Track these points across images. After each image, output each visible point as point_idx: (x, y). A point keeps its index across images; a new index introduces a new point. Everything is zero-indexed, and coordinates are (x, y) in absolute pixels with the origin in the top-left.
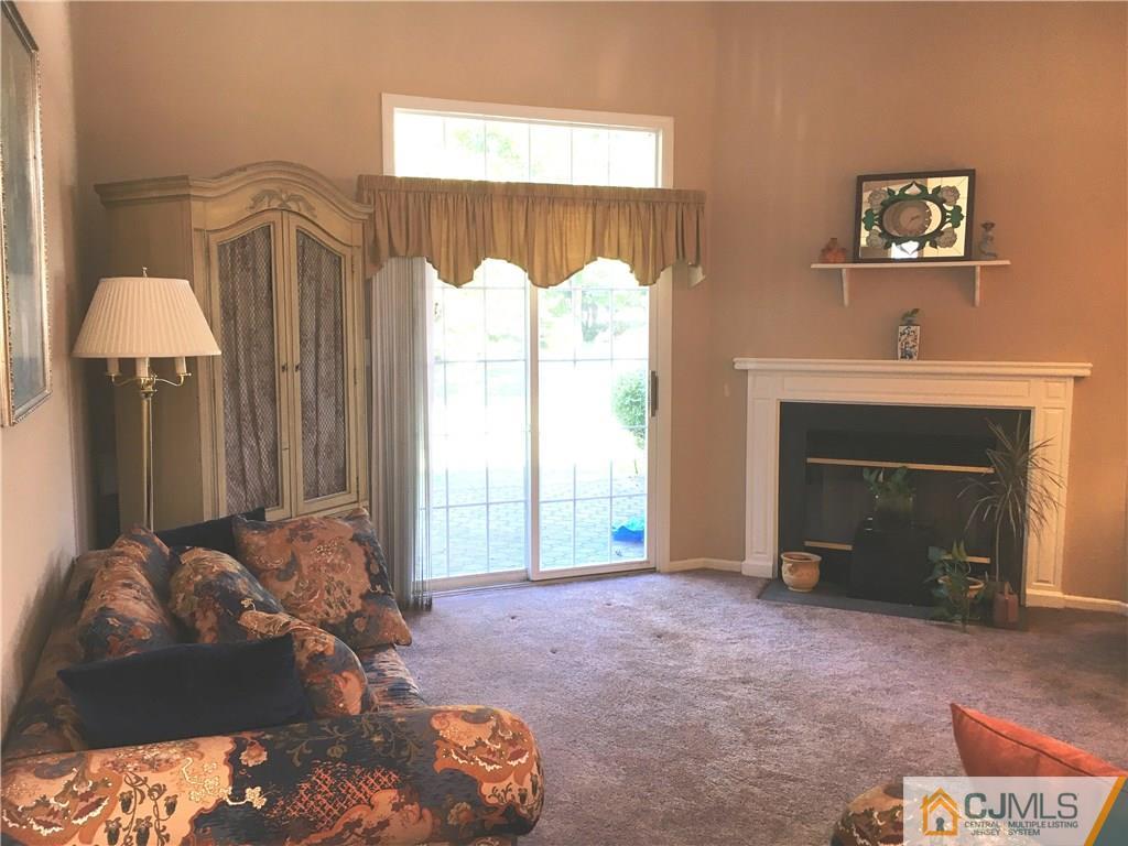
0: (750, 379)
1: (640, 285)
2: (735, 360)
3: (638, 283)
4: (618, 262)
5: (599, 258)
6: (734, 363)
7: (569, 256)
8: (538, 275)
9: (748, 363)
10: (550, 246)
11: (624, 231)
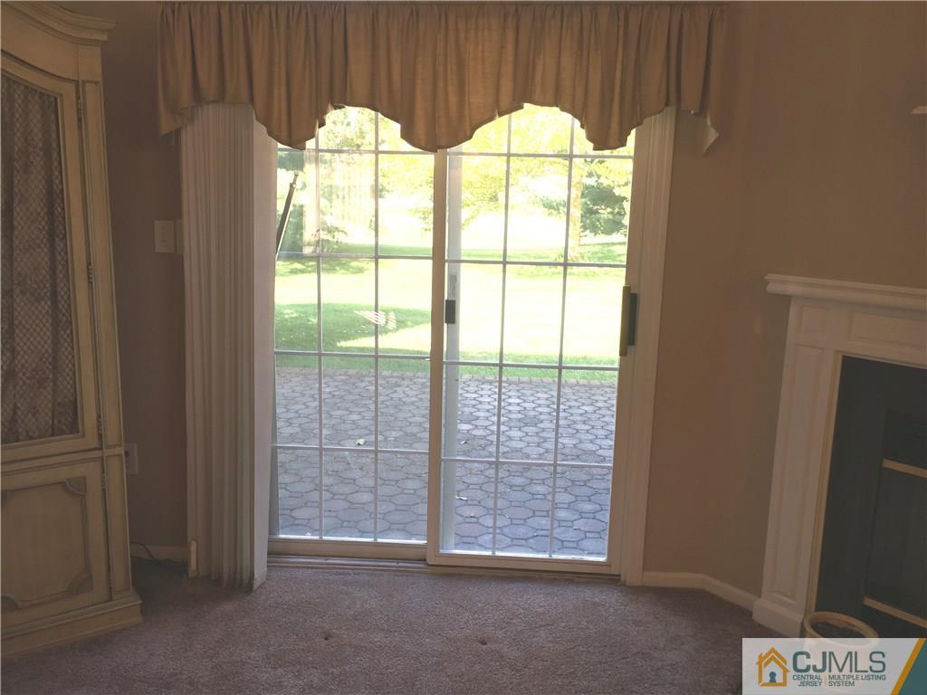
0: (793, 311)
1: (595, 149)
2: (769, 277)
3: (591, 145)
4: (556, 110)
5: (527, 105)
6: (767, 283)
7: (471, 100)
8: (421, 130)
9: (792, 285)
10: (441, 85)
11: (567, 59)
